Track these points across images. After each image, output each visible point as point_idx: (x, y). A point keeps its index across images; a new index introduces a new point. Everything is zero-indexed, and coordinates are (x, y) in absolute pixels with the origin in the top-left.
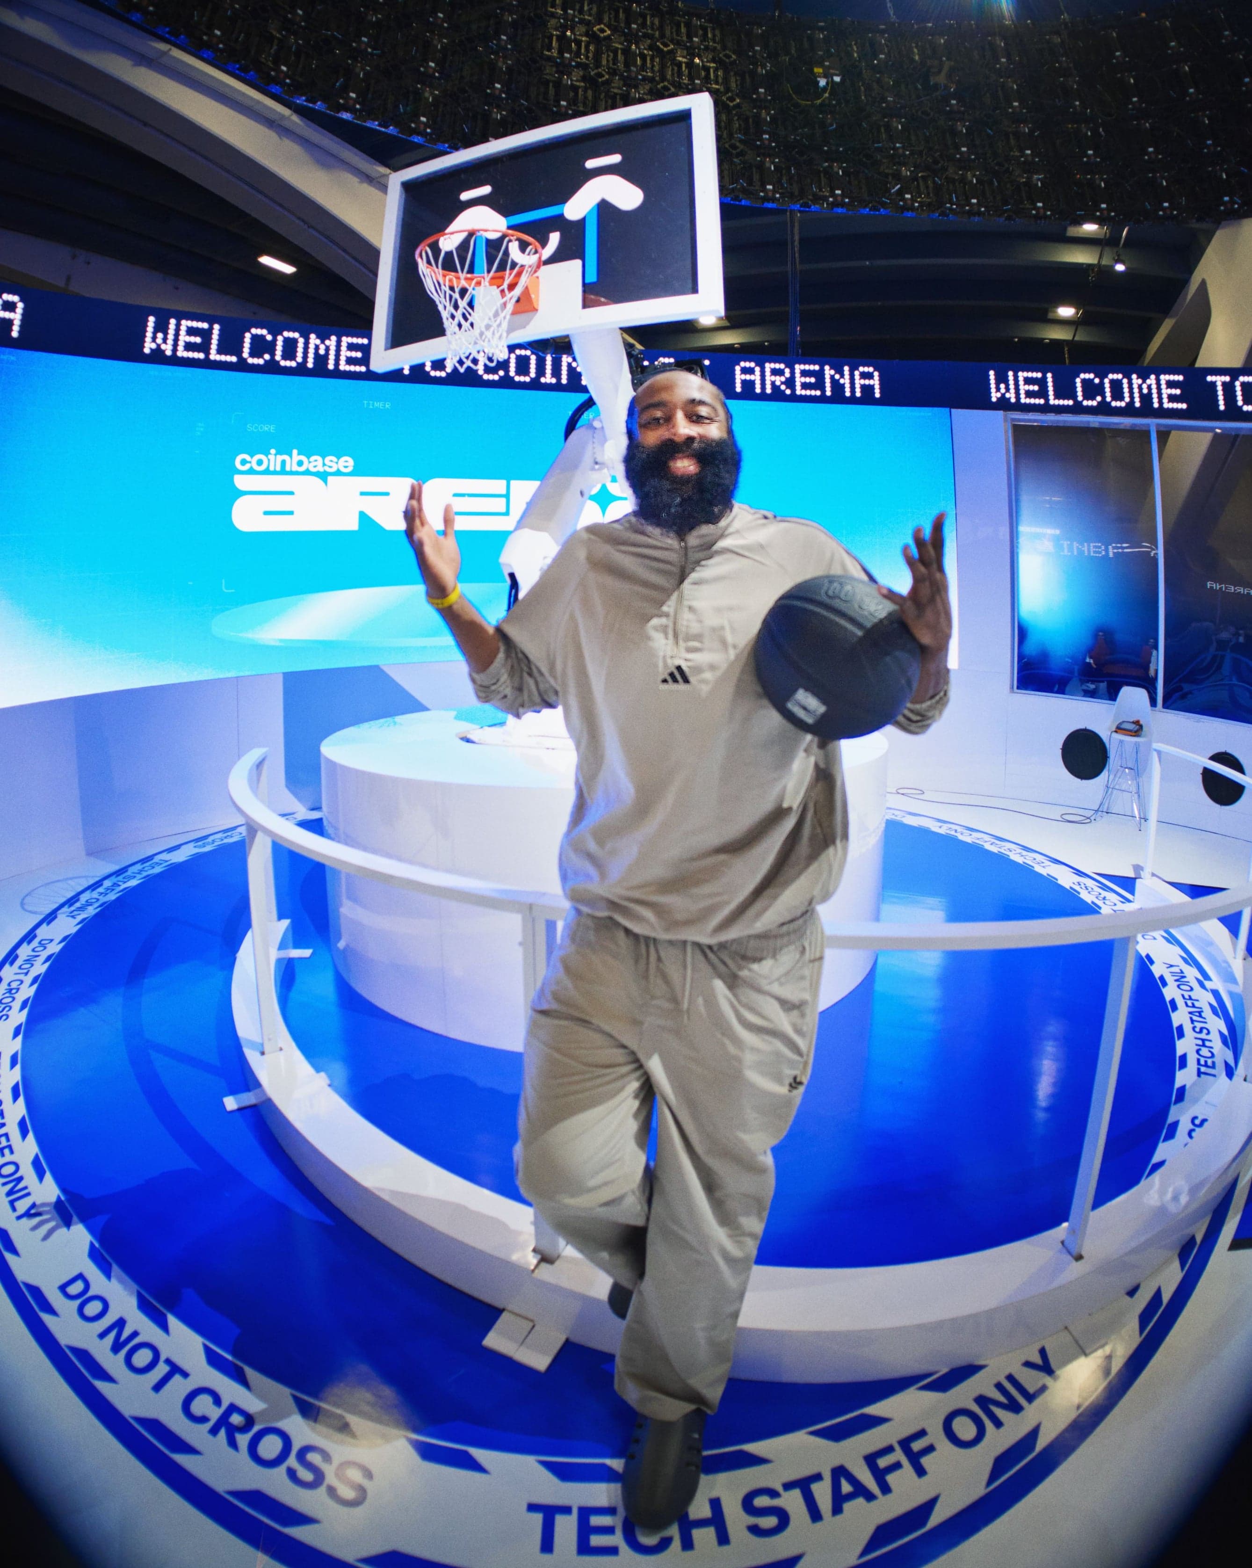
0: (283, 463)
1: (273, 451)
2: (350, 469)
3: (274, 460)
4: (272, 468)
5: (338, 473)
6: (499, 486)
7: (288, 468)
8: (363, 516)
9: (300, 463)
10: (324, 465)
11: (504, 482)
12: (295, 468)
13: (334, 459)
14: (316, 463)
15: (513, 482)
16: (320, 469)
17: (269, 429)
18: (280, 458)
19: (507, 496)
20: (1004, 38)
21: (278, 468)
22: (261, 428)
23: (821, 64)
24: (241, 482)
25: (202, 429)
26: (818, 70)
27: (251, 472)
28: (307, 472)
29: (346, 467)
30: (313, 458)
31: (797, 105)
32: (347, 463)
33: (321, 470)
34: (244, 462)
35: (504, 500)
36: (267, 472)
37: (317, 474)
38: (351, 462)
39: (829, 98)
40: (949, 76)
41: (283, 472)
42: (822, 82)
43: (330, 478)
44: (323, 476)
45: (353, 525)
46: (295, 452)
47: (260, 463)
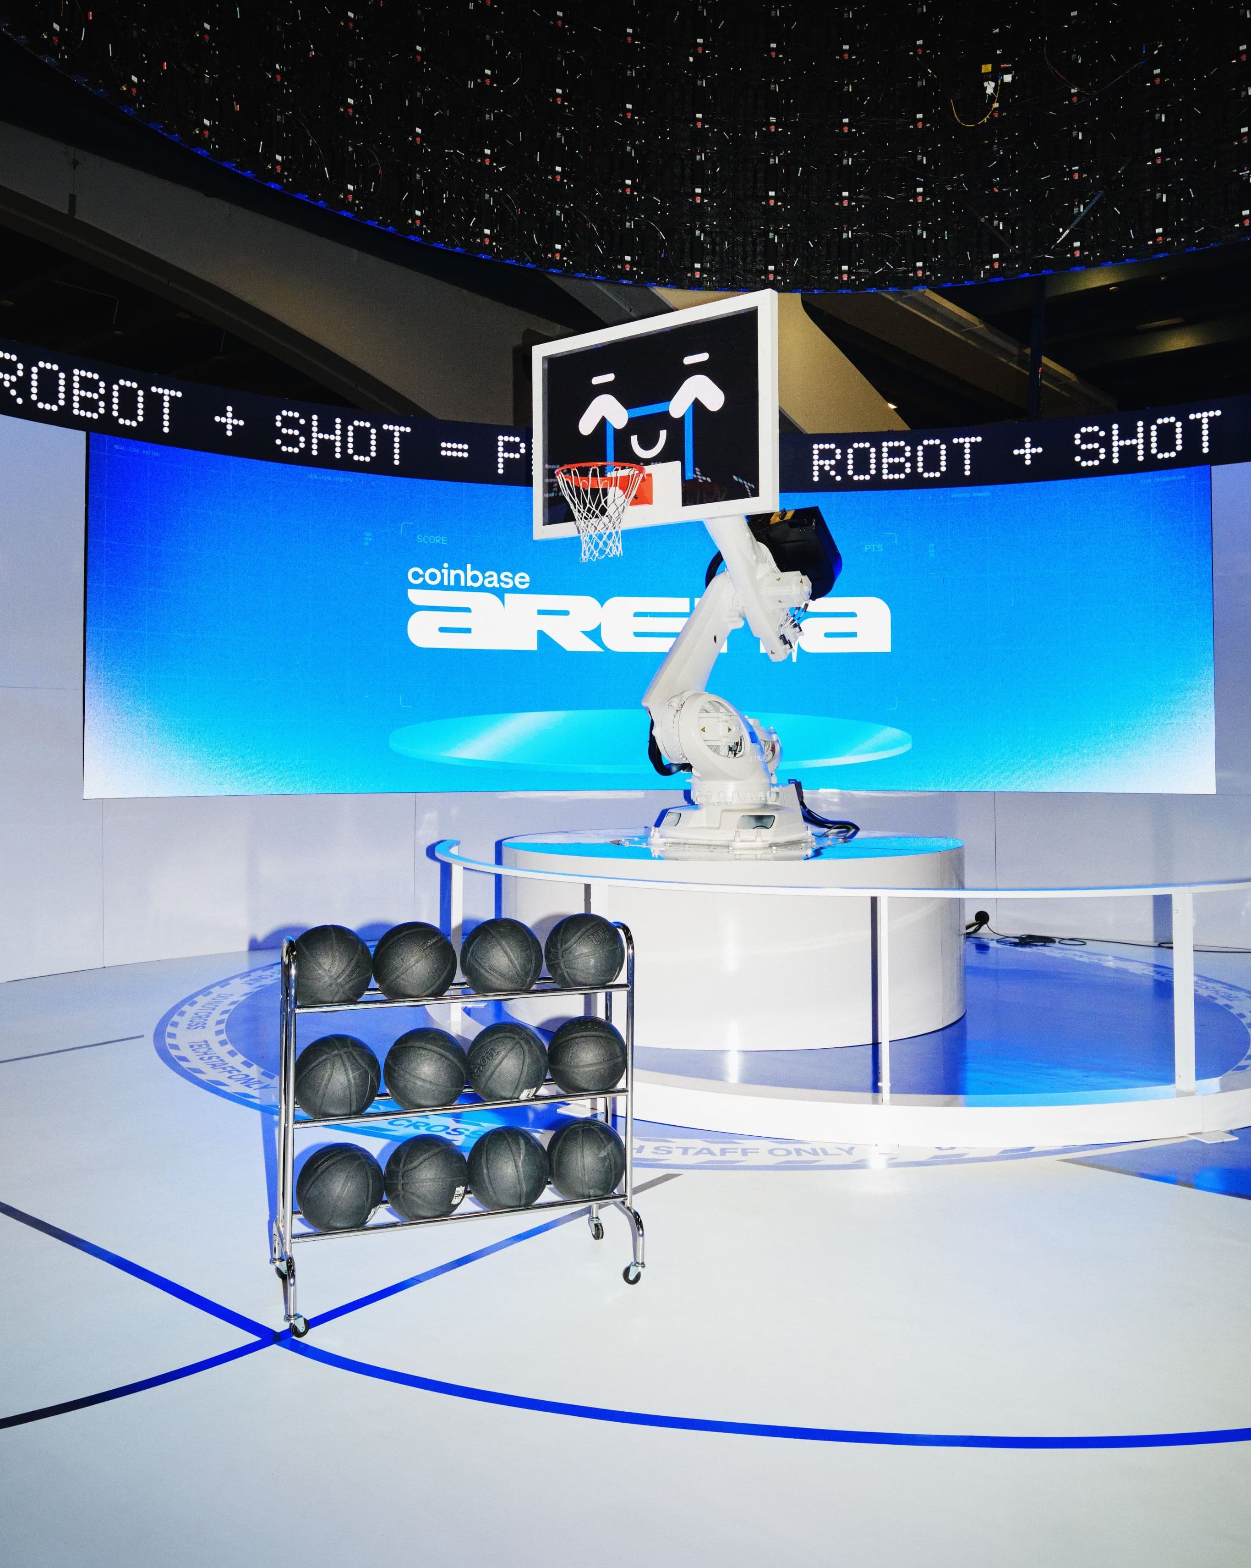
0: (457, 577)
1: (446, 565)
2: (525, 586)
3: (448, 574)
4: (445, 583)
5: (515, 590)
6: (681, 604)
7: (462, 584)
8: (542, 635)
9: (475, 579)
10: (500, 581)
11: (687, 600)
12: (470, 583)
13: (510, 574)
14: (492, 578)
15: (696, 600)
17: (441, 541)
18: (453, 573)
21: (452, 583)
22: (432, 540)
24: (415, 596)
25: (370, 539)
27: (424, 586)
28: (482, 589)
29: (522, 583)
30: (488, 573)
32: (523, 578)
33: (497, 586)
34: (416, 576)
36: (441, 587)
37: (493, 591)
38: (526, 578)
41: (457, 587)
43: (506, 595)
44: (499, 593)
45: (532, 645)
46: (469, 566)
47: (433, 577)
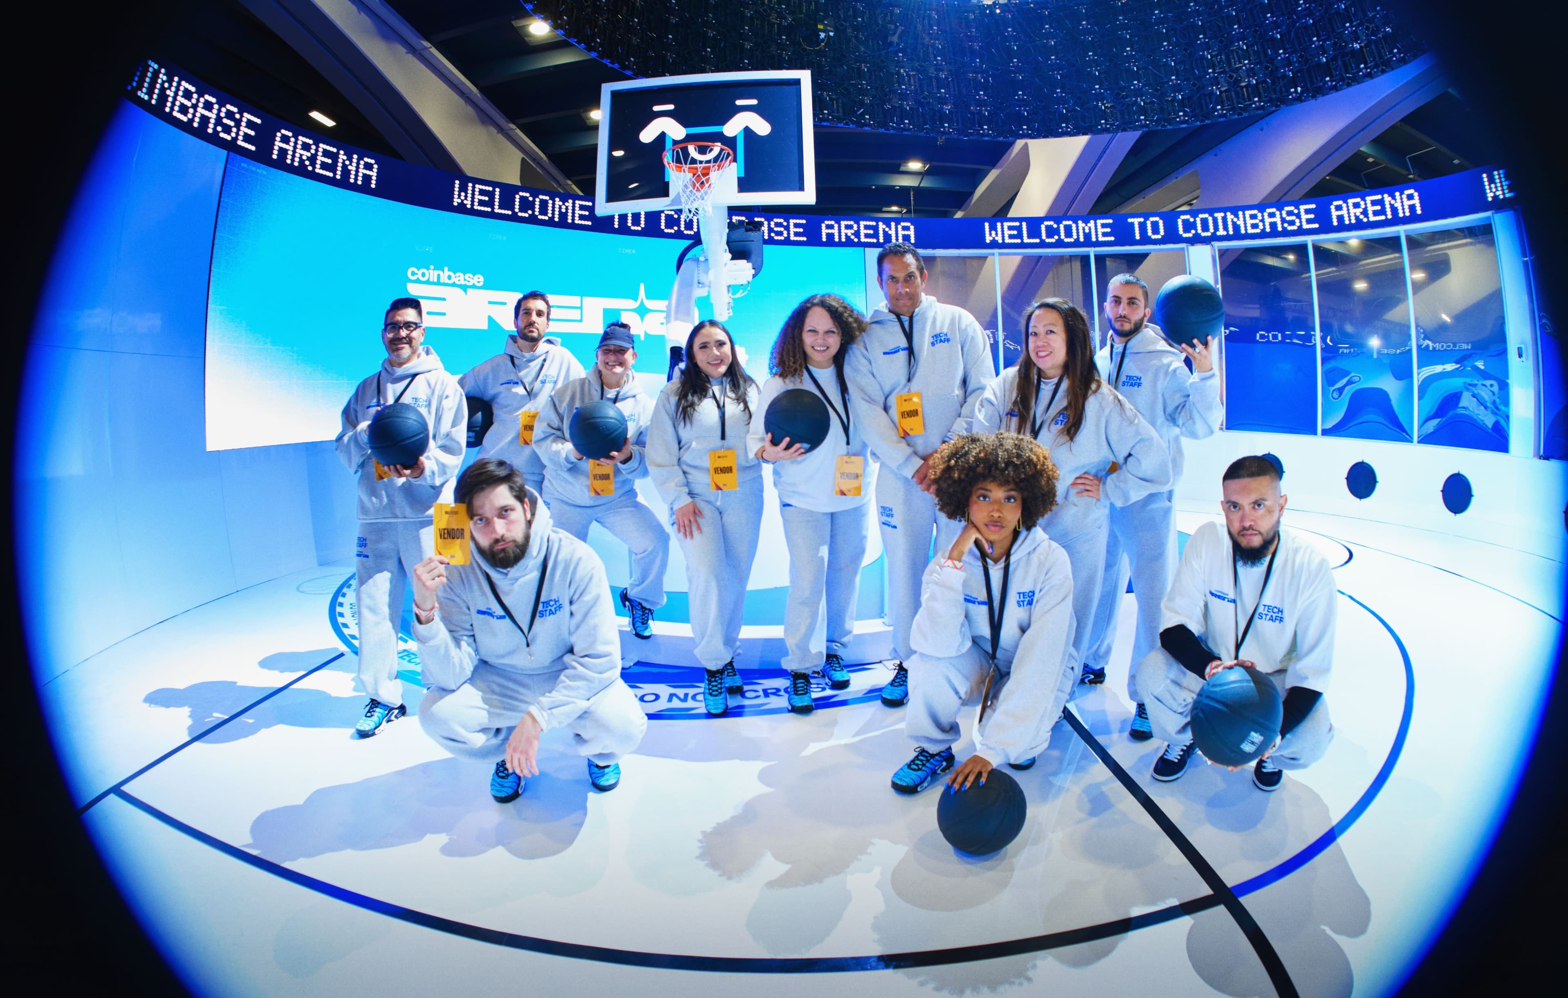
0: (439, 276)
1: (429, 267)
2: (481, 284)
3: (433, 273)
4: (431, 280)
5: (474, 286)
6: (574, 300)
7: (442, 281)
8: (490, 319)
9: (449, 277)
10: (465, 280)
11: (579, 298)
12: (447, 281)
13: (471, 276)
14: (460, 278)
15: (584, 298)
16: (462, 282)
17: (430, 250)
18: (437, 272)
19: (581, 308)
20: (938, 13)
21: (435, 280)
22: (425, 249)
23: (822, 23)
24: (413, 288)
25: (387, 246)
26: (820, 27)
27: (418, 281)
28: (454, 285)
29: (479, 282)
30: (458, 274)
31: (805, 50)
32: (479, 279)
34: (413, 274)
35: (579, 310)
36: (428, 282)
37: (460, 286)
38: (482, 279)
39: (825, 46)
40: (900, 37)
41: (438, 283)
42: (822, 35)
43: (468, 290)
44: (464, 288)
45: (485, 326)
46: (446, 269)
47: (423, 275)
